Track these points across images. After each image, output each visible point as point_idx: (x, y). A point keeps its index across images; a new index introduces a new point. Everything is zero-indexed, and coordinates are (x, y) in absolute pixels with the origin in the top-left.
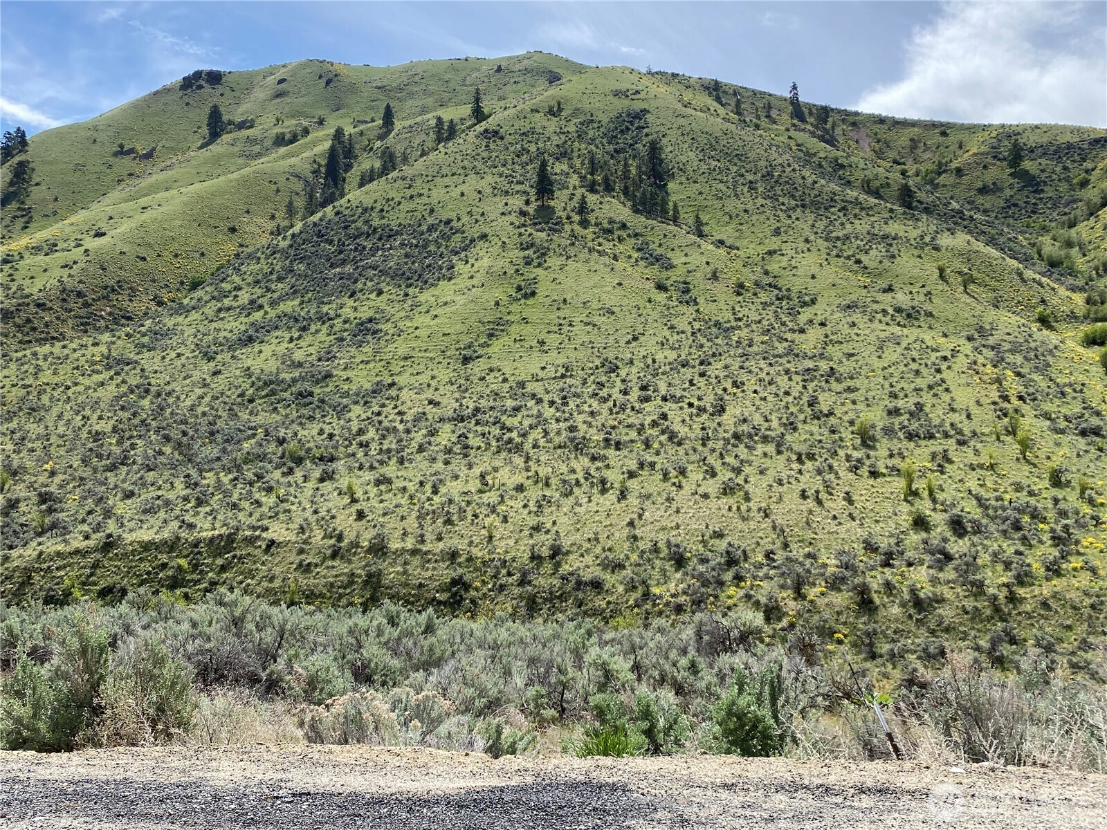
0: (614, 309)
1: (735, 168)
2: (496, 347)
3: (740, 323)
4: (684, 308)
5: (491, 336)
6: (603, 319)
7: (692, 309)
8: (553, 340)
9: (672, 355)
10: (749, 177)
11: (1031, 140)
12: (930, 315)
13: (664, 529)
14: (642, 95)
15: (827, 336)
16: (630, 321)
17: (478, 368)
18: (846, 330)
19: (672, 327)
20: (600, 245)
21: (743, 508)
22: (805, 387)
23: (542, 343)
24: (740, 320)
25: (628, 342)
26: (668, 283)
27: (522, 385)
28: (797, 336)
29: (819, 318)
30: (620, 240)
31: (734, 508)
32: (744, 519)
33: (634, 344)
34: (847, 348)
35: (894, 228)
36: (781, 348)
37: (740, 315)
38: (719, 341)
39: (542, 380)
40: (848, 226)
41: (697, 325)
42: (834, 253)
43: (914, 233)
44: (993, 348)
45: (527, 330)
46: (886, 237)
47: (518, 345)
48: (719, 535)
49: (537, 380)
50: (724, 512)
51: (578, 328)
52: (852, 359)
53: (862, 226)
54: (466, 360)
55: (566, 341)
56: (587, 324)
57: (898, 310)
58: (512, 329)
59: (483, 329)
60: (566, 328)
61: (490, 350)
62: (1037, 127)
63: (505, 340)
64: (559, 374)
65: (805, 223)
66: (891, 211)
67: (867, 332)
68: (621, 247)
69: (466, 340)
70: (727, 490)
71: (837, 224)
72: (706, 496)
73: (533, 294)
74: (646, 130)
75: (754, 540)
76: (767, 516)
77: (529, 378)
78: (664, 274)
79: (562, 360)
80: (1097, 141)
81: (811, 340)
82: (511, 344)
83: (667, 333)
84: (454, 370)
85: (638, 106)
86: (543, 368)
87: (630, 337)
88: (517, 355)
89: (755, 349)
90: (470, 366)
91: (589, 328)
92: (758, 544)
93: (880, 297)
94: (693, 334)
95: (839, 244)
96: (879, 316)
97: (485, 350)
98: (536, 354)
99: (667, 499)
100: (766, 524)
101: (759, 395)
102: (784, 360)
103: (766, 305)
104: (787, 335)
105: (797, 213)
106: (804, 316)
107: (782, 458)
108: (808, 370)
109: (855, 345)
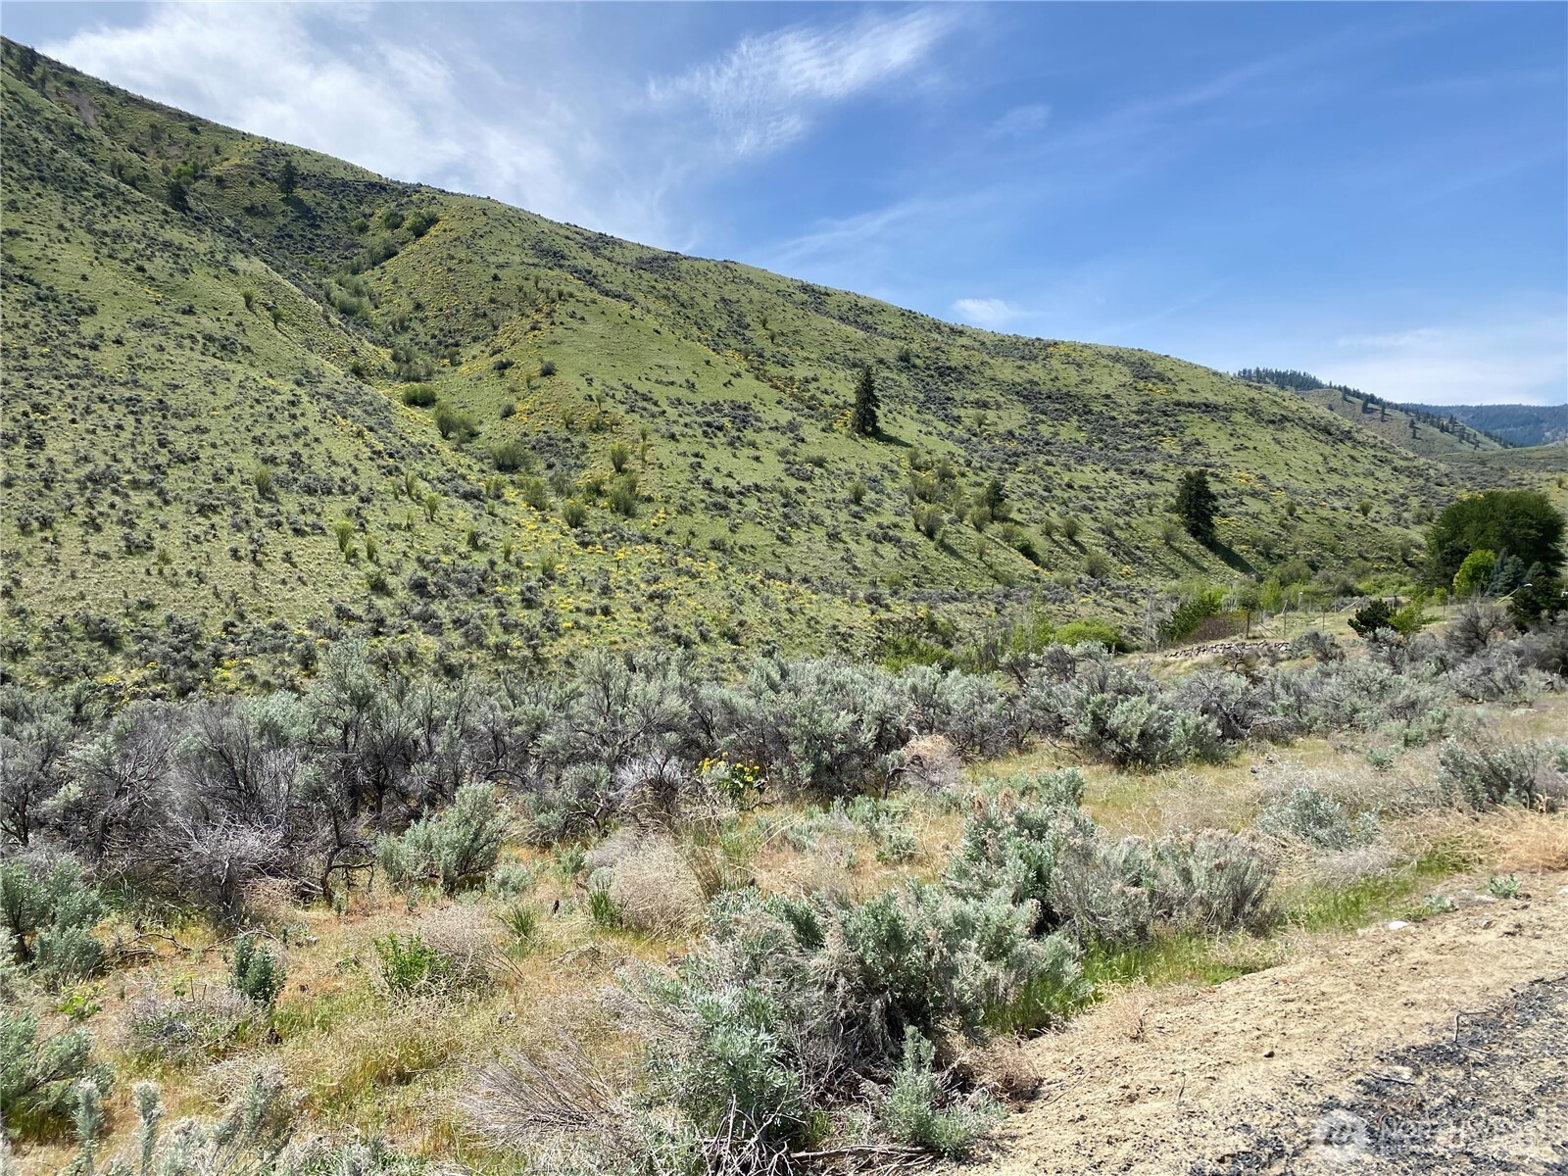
11: (303, 166)
12: (247, 349)
13: (63, 599)
15: (130, 358)
18: (155, 355)
21: (167, 570)
22: (138, 421)
28: (87, 352)
29: (110, 335)
31: (154, 571)
32: (176, 585)
34: (167, 376)
35: (174, 234)
36: (73, 366)
40: (113, 220)
42: (105, 251)
43: (202, 248)
44: (329, 397)
46: (168, 244)
48: (148, 606)
50: (142, 576)
52: (179, 392)
53: (131, 223)
57: (210, 338)
62: (306, 152)
65: (52, 202)
66: (165, 212)
67: (183, 360)
70: (132, 549)
71: (98, 213)
72: (105, 556)
75: (199, 611)
76: (201, 581)
80: (371, 185)
81: (110, 359)
89: (32, 362)
92: (204, 615)
93: (181, 319)
95: (107, 240)
96: (187, 342)
99: (49, 560)
100: (205, 591)
101: (81, 426)
102: (86, 383)
103: (26, 305)
104: (75, 350)
105: (36, 186)
106: (88, 328)
107: (174, 513)
108: (130, 399)
109: (173, 374)
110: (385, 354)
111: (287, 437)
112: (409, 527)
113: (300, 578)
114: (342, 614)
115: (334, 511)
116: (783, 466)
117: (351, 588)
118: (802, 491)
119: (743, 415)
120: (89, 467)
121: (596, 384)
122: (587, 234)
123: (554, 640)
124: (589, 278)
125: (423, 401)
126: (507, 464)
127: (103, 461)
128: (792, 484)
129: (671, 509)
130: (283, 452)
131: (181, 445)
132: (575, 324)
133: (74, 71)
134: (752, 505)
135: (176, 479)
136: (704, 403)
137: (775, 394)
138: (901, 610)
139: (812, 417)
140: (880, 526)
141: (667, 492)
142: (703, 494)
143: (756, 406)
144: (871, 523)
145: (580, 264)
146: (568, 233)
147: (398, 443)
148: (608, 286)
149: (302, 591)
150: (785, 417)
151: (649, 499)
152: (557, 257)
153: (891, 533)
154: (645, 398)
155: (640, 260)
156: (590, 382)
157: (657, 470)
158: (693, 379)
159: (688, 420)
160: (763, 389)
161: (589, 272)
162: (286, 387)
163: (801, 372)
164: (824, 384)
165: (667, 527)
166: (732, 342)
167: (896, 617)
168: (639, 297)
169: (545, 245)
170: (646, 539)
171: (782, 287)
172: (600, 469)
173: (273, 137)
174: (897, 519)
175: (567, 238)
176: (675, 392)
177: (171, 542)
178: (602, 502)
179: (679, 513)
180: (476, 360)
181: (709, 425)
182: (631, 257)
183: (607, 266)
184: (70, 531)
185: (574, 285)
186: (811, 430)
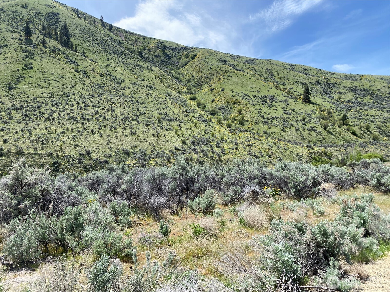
0: (63, 77)
1: (91, 38)
2: (21, 85)
3: (105, 85)
4: (86, 79)
5: (18, 81)
6: (60, 79)
7: (88, 79)
8: (43, 85)
9: (88, 93)
10: (97, 42)
11: (167, 45)
12: (155, 88)
13: (118, 145)
14: (56, 8)
15: (131, 92)
16: (70, 81)
17: (16, 92)
18: (136, 91)
19: (84, 84)
20: (52, 55)
21: (139, 139)
22: (133, 105)
23: (39, 85)
24: (104, 84)
25: (71, 88)
26: (79, 70)
27: (35, 99)
28: (123, 91)
29: (127, 86)
30: (59, 54)
31: (137, 139)
32: (141, 142)
33: (73, 88)
34: (139, 95)
35: (140, 63)
36: (120, 94)
37: (104, 83)
38: (100, 90)
39: (43, 97)
40: (128, 61)
41: (92, 85)
42: (126, 68)
43: (146, 66)
44: (173, 99)
45: (32, 80)
46: (139, 65)
47: (30, 85)
48: (135, 147)
49: (41, 98)
50: (134, 140)
51: (52, 82)
52: (141, 99)
53: (131, 61)
54: (10, 89)
55: (48, 85)
56: (55, 80)
57: (147, 86)
58: (26, 79)
59: (15, 78)
60: (47, 81)
61: (19, 86)
62: (167, 41)
63: (23, 83)
64: (49, 96)
65: (116, 58)
66: (138, 58)
67: (142, 91)
68: (60, 57)
69: (8, 81)
70: (133, 134)
71: (125, 59)
72: (127, 136)
73: (32, 68)
74: (59, 20)
75: (146, 148)
76: (146, 141)
77: (38, 97)
78: (77, 68)
79: (48, 91)
80: (182, 48)
81: (127, 92)
82: (27, 84)
83: (83, 86)
84: (6, 92)
85: (55, 11)
86: (42, 94)
87: (71, 86)
88: (31, 89)
89: (112, 93)
90: (12, 91)
91: (56, 82)
92: (147, 149)
93: (142, 82)
94: (92, 87)
95: (127, 65)
96: (143, 87)
97: (17, 86)
98: (38, 89)
99: (116, 136)
100: (147, 143)
101: (122, 107)
102: (123, 97)
103: (111, 81)
104: (120, 90)
105: (112, 55)
106: (123, 85)
107: (141, 125)
108: (131, 101)
109: (140, 95)
110: (185, 88)
111: (164, 108)
112: (191, 129)
113: (167, 141)
114: (176, 149)
115: (174, 125)
116: (283, 111)
117: (178, 143)
118: (288, 118)
119: (272, 99)
120: (123, 116)
121: (234, 93)
122: (233, 56)
123: (224, 156)
124: (233, 66)
125: (193, 99)
126: (213, 113)
127: (126, 115)
128: (286, 116)
129: (253, 123)
130: (163, 112)
131: (142, 110)
132: (229, 78)
133: (120, 28)
134: (275, 122)
135: (141, 119)
136: (262, 96)
137: (281, 93)
138: (316, 149)
139: (291, 98)
140: (311, 127)
141: (252, 119)
142: (262, 119)
143: (276, 96)
144: (308, 126)
145: (231, 63)
146: (228, 56)
147: (188, 109)
148: (238, 68)
149: (168, 143)
150: (284, 99)
151: (247, 121)
152: (225, 62)
153: (314, 129)
154: (247, 95)
155: (246, 61)
156: (233, 92)
157: (249, 113)
158: (259, 90)
159: (257, 100)
160: (278, 92)
161: (233, 65)
162: (164, 97)
163: (288, 87)
164: (295, 89)
165: (252, 128)
166: (270, 80)
167: (315, 151)
168: (246, 70)
169: (222, 59)
170: (247, 131)
171: (283, 65)
172: (235, 114)
173: (160, 39)
174: (315, 125)
175: (228, 57)
176: (254, 94)
177: (140, 132)
178: (236, 122)
179: (255, 124)
180: (206, 88)
181: (263, 101)
182: (243, 60)
183: (238, 63)
184: (120, 130)
185: (229, 68)
186: (291, 102)
